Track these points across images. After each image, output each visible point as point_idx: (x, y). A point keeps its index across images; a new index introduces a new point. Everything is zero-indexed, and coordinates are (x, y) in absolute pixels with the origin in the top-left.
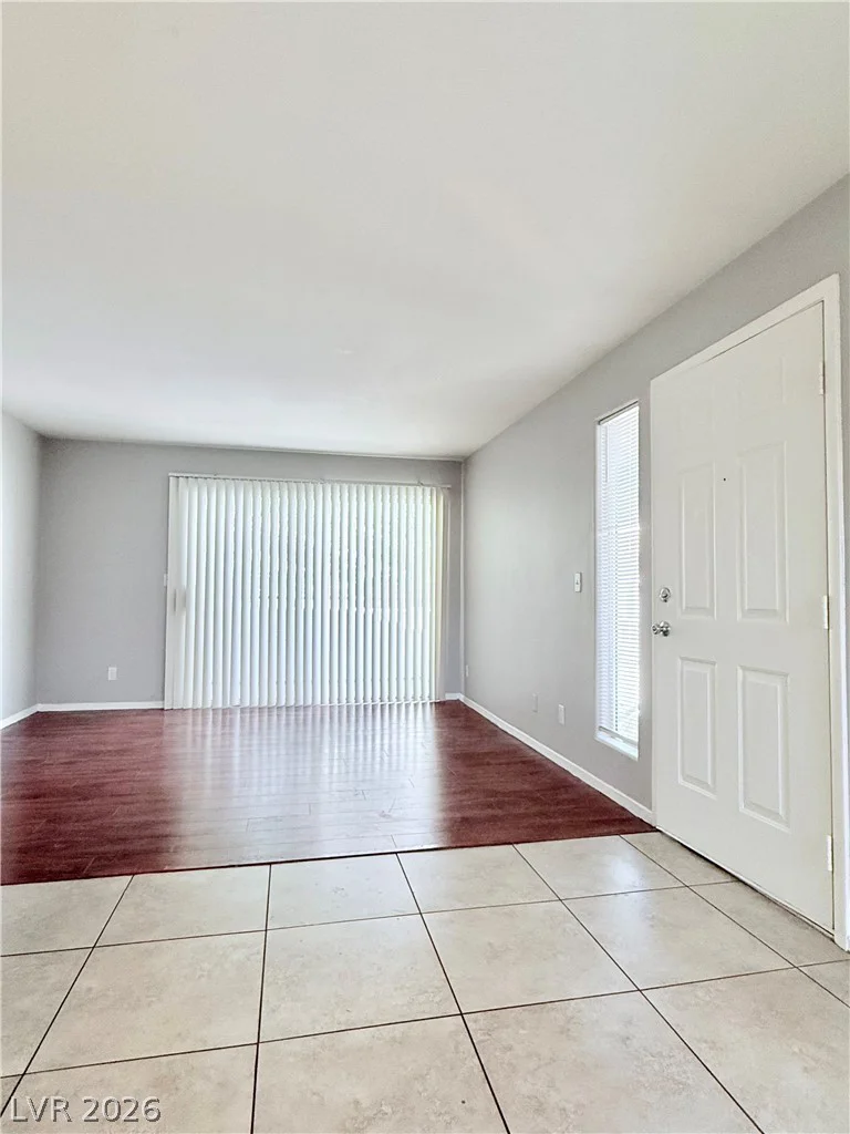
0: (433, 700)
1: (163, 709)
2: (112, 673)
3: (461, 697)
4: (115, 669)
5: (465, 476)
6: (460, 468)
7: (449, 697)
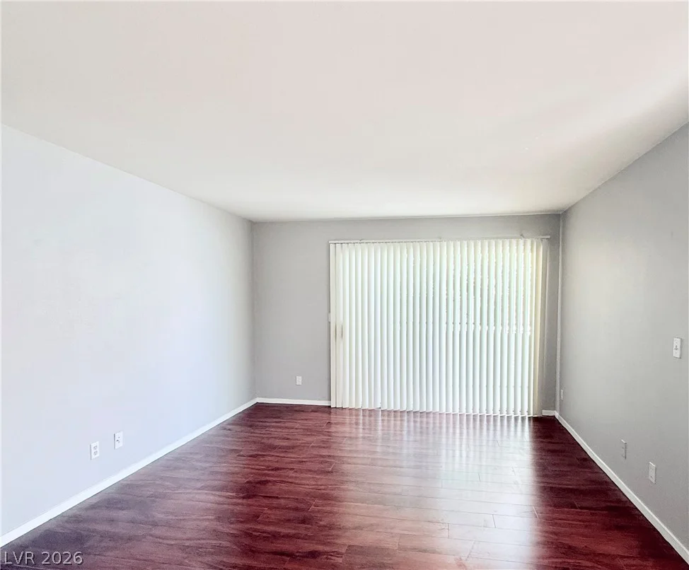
0: (531, 415)
1: (330, 407)
2: (299, 380)
3: (557, 415)
4: (300, 377)
5: (564, 227)
6: (559, 220)
7: (546, 413)
